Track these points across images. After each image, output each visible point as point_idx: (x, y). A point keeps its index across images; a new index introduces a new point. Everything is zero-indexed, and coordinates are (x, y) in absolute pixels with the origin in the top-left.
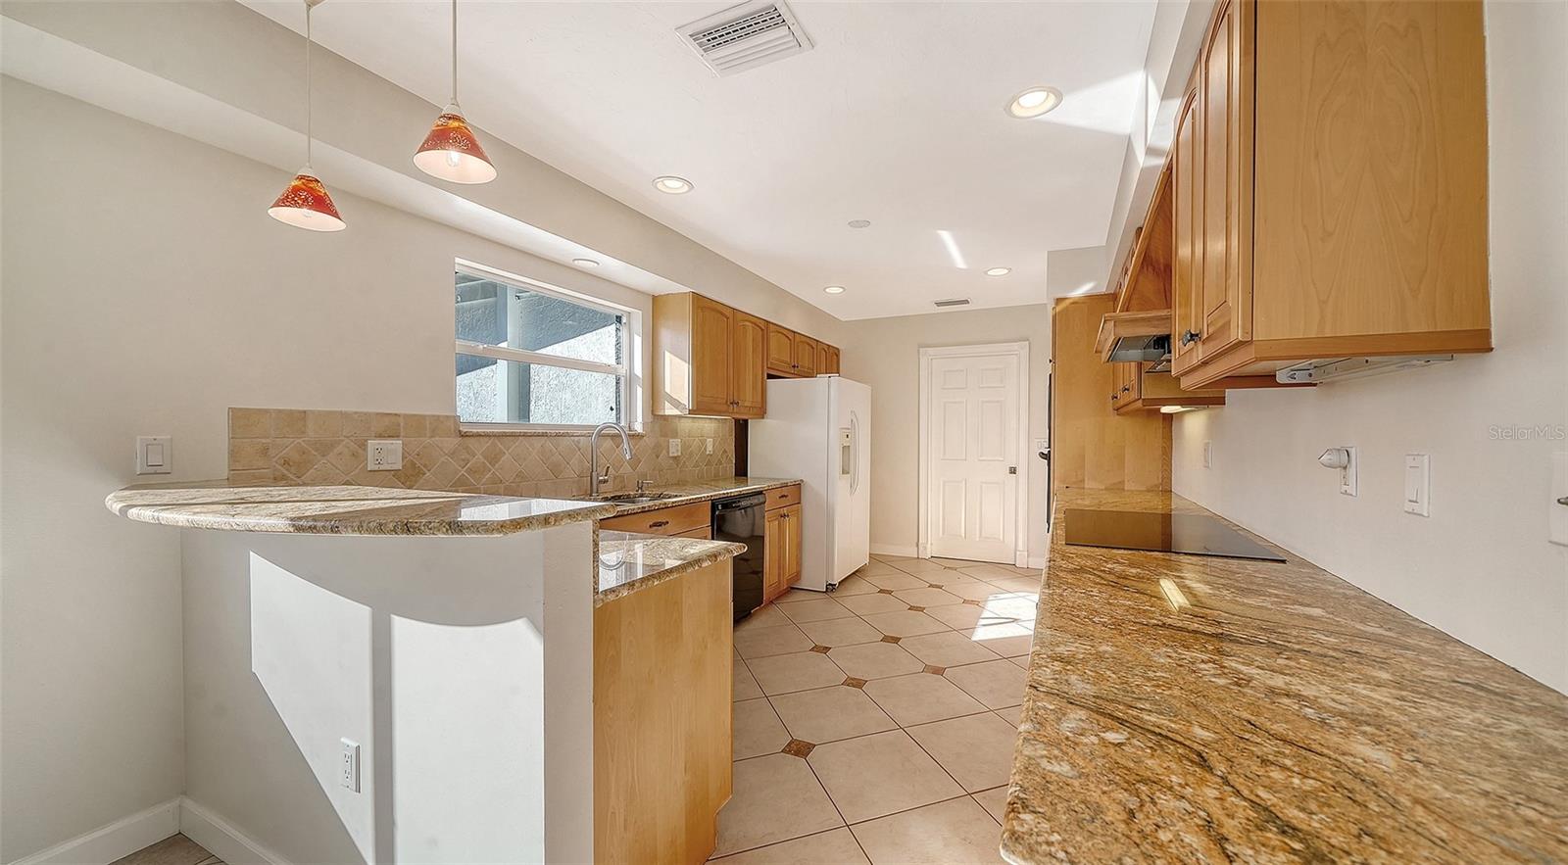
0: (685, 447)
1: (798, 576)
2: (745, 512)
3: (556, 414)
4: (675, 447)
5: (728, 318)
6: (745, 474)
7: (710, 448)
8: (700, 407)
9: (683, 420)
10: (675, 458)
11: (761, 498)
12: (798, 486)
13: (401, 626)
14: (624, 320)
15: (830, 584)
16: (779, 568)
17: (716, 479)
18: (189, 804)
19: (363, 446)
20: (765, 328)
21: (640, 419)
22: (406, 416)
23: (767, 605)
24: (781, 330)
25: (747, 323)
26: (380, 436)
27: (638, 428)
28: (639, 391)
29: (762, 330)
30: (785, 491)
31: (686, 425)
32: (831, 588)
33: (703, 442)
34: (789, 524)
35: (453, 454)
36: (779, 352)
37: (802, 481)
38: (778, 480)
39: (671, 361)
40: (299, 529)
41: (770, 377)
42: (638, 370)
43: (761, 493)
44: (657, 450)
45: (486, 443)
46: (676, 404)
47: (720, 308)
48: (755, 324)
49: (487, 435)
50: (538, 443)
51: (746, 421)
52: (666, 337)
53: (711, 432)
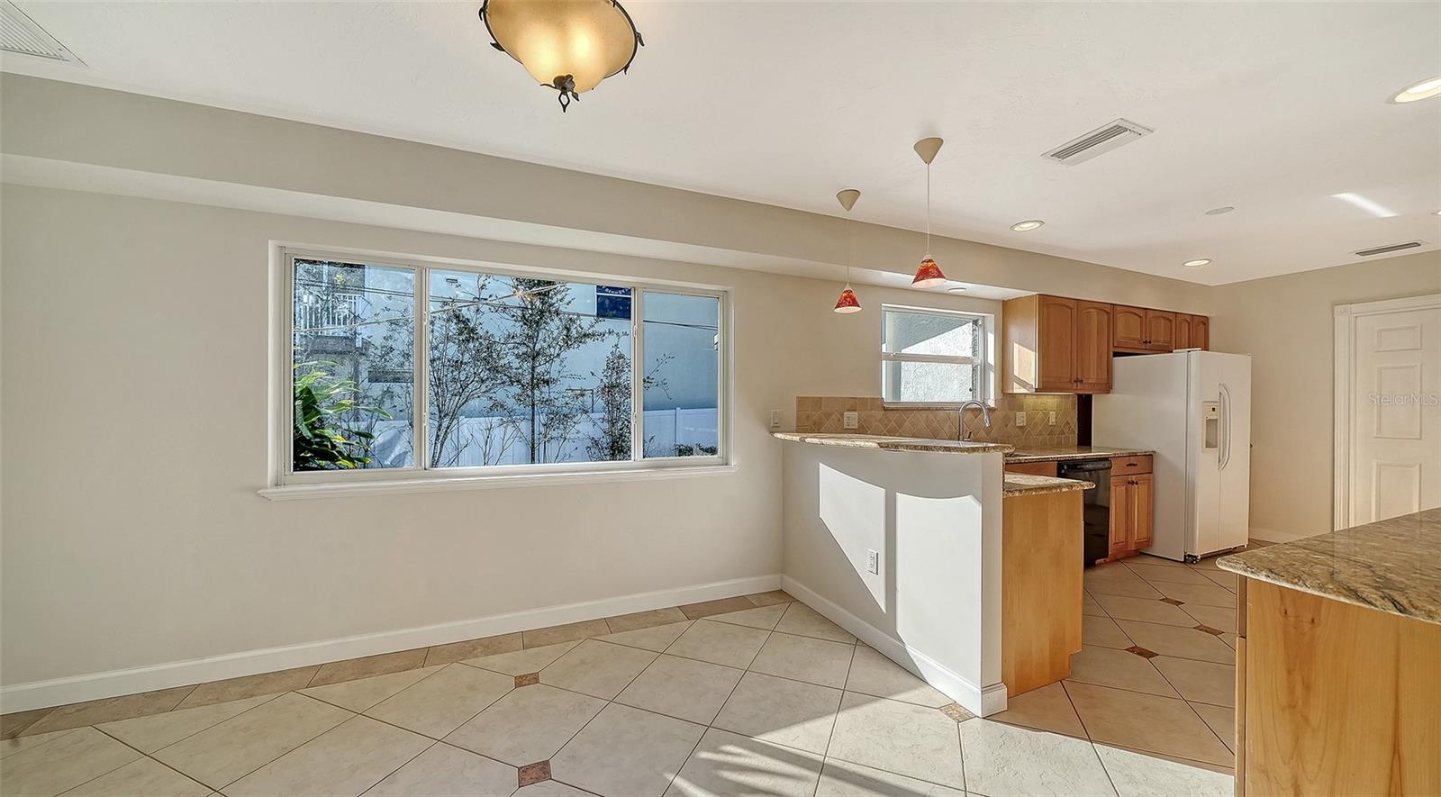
0: (1030, 418)
1: (1149, 542)
2: (1090, 474)
3: (921, 393)
4: (1021, 418)
5: (1071, 309)
6: (1089, 444)
7: (1053, 420)
8: (1045, 386)
9: (1028, 397)
10: (1021, 427)
11: (1107, 464)
12: (1150, 457)
13: (901, 498)
14: (980, 322)
15: (1189, 556)
16: (1127, 531)
17: (1058, 446)
18: (785, 577)
19: (842, 415)
20: (1110, 311)
21: (992, 397)
22: (860, 398)
23: (1112, 562)
24: (1130, 310)
25: (1092, 310)
26: (849, 410)
27: (991, 403)
28: (992, 375)
29: (1108, 313)
30: (1133, 460)
31: (1031, 401)
32: (1190, 560)
33: (1046, 415)
34: (1139, 492)
35: (880, 421)
36: (1126, 330)
37: (1155, 452)
38: (1127, 450)
39: (1019, 352)
40: (882, 447)
41: (1116, 354)
42: (991, 360)
43: (1106, 459)
44: (1007, 420)
45: (897, 414)
46: (1024, 384)
47: (1064, 302)
48: (1100, 309)
49: (897, 410)
50: (925, 414)
51: (1089, 398)
52: (1014, 332)
53: (1056, 406)
